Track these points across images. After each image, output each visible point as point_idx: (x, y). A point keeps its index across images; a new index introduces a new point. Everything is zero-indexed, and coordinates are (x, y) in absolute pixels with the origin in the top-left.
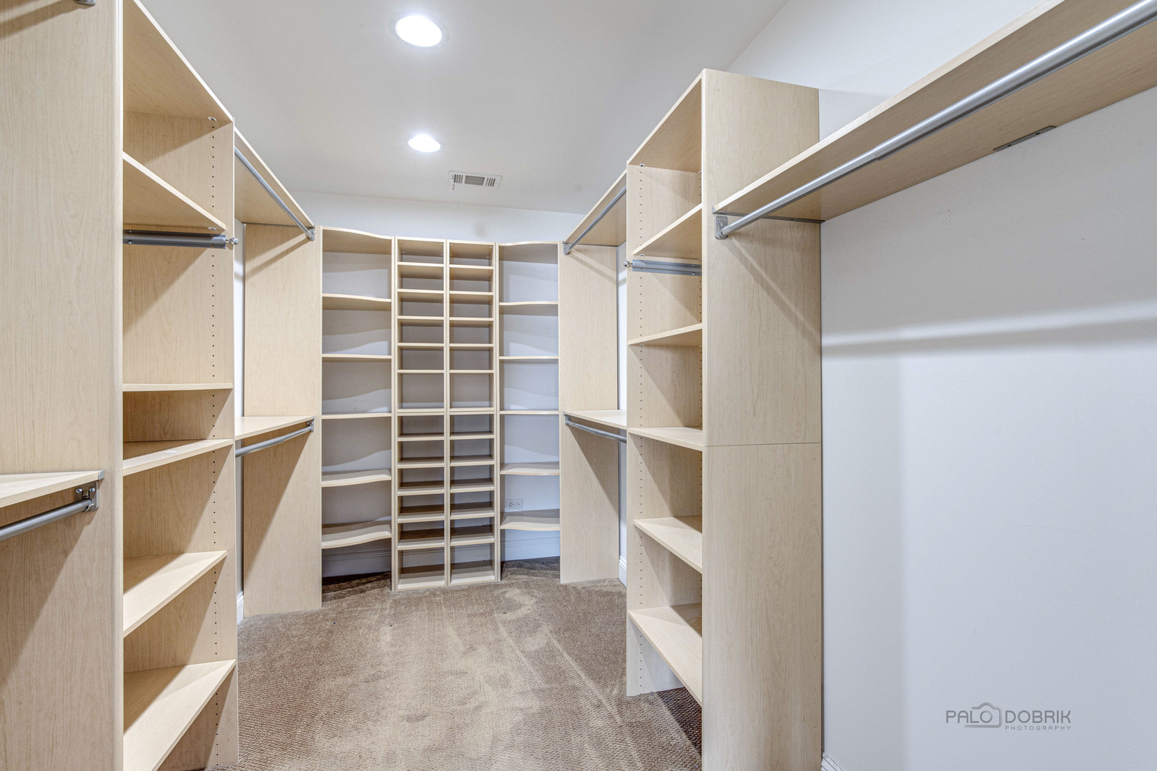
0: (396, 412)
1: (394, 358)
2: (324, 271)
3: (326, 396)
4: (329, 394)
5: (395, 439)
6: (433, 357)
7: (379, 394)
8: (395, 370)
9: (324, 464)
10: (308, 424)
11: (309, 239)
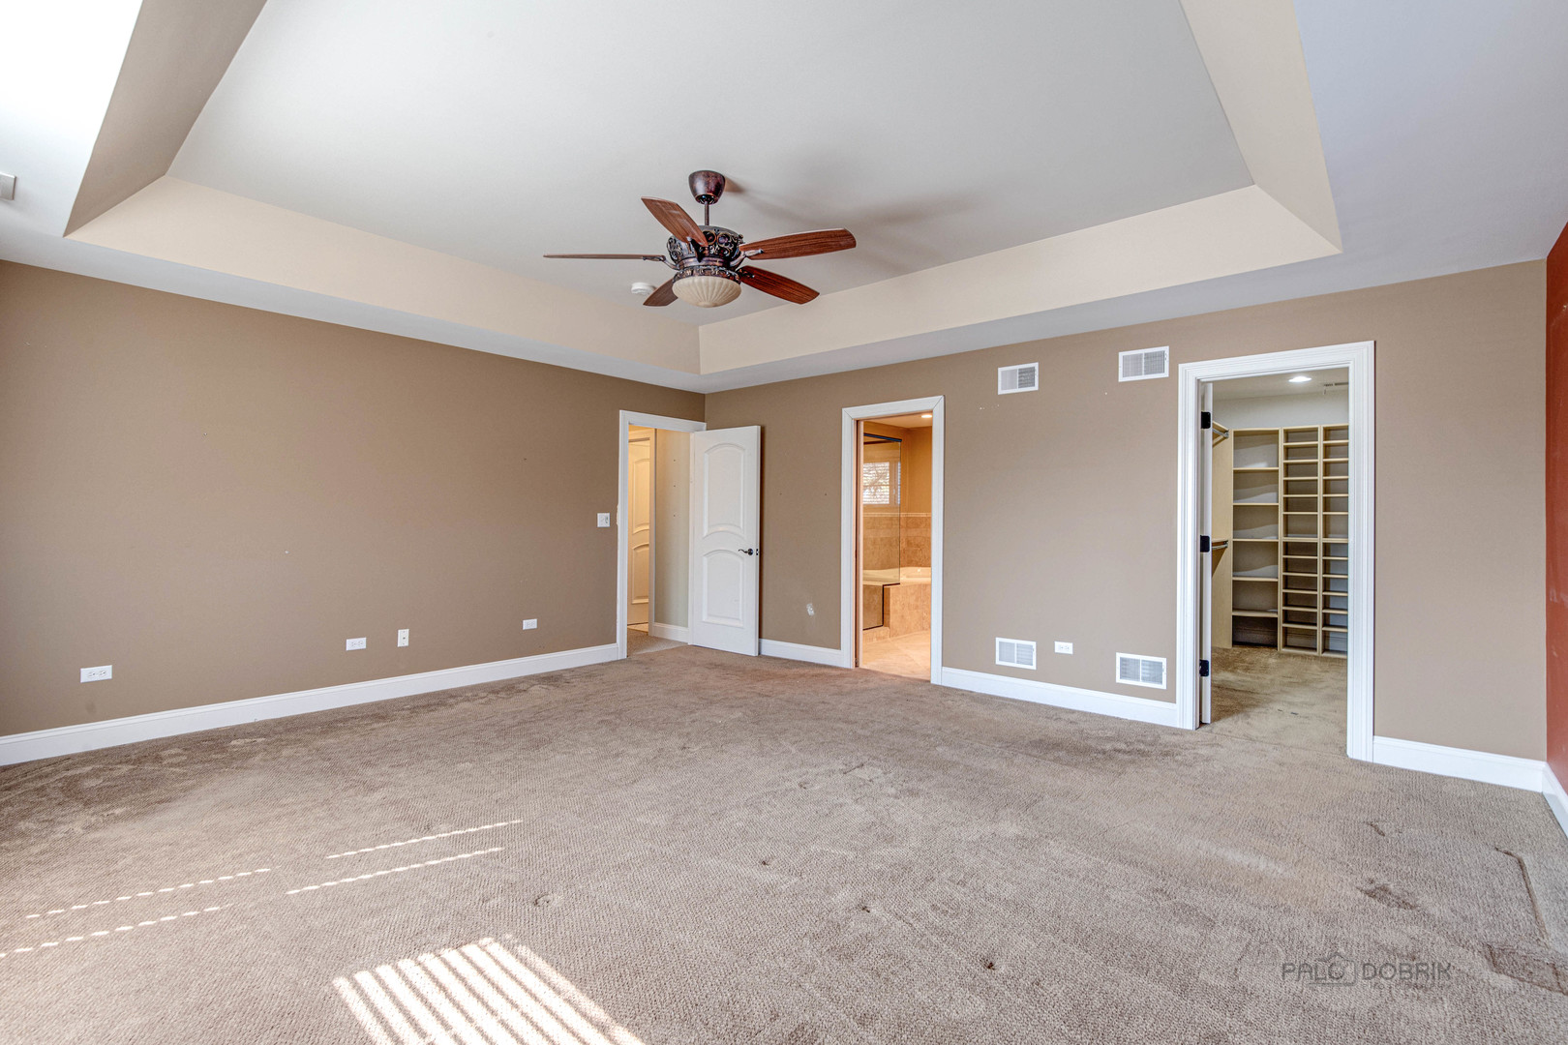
0: (1281, 539)
1: (1281, 505)
2: (1235, 449)
3: (1236, 528)
4: (1237, 526)
5: (1281, 556)
6: (1311, 505)
7: (1270, 527)
8: (1281, 513)
9: (1234, 571)
10: (1225, 543)
11: (1225, 438)
